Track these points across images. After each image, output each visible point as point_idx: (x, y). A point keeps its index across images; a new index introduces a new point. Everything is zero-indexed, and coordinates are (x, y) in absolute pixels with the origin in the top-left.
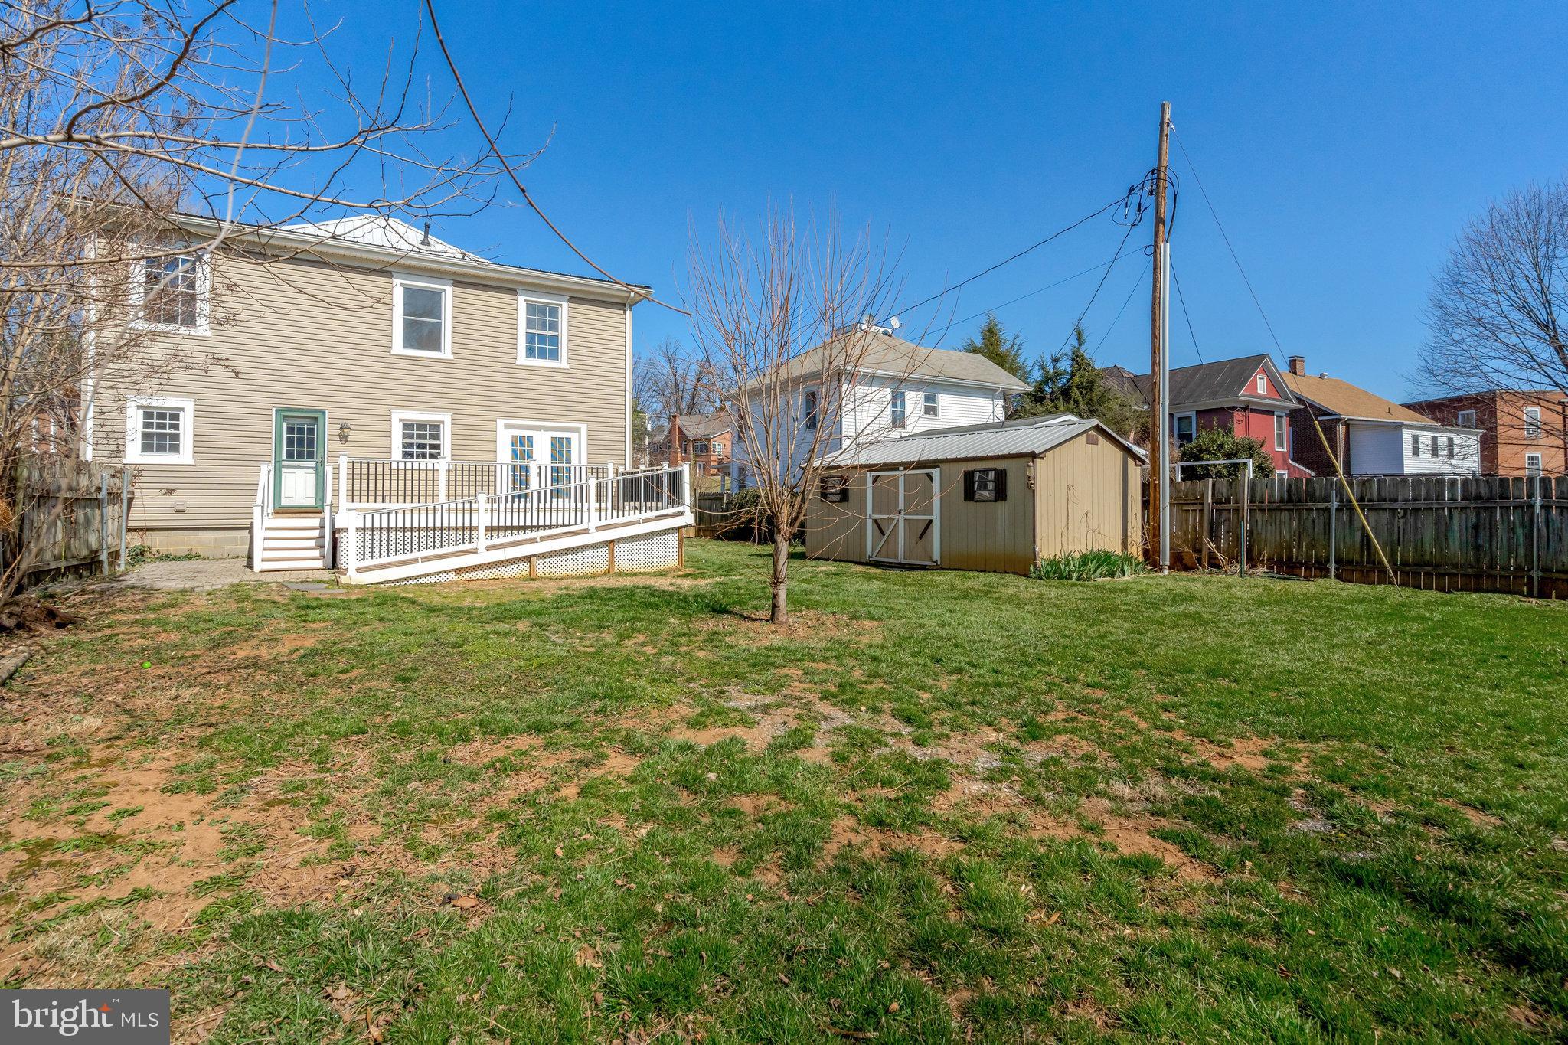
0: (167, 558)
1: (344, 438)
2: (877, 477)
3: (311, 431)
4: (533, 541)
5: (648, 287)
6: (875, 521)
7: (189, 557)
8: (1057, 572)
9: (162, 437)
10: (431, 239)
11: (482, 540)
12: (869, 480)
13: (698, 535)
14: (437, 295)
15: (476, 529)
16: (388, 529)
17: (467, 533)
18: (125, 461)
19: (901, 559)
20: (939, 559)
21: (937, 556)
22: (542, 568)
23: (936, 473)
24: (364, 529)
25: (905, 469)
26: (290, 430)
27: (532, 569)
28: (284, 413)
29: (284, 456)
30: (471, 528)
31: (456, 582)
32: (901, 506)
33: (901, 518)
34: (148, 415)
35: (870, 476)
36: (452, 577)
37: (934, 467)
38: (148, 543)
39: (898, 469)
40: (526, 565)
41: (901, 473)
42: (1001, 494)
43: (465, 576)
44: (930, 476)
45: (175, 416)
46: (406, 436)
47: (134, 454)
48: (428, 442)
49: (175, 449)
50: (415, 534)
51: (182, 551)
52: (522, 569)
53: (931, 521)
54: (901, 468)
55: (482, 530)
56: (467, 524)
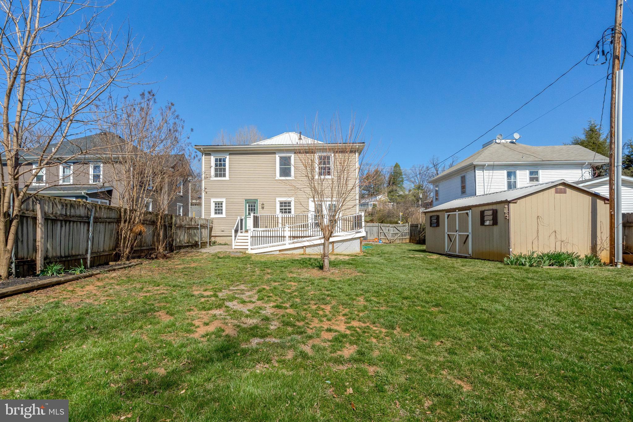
0: (220, 244)
1: (263, 208)
2: (449, 215)
3: (254, 206)
4: (304, 241)
5: (363, 143)
6: (448, 235)
7: (225, 244)
8: (518, 262)
9: (219, 210)
10: (302, 137)
11: (287, 241)
12: (446, 216)
13: (410, 242)
14: (290, 158)
15: (286, 237)
16: (255, 237)
17: (283, 238)
18: (211, 217)
19: (457, 253)
20: (471, 253)
21: (470, 252)
22: (308, 251)
23: (470, 212)
24: (253, 237)
25: (459, 211)
26: (249, 206)
27: (305, 251)
28: (247, 201)
29: (247, 214)
30: (284, 237)
31: (279, 254)
32: (457, 229)
33: (457, 234)
34: (216, 204)
35: (446, 215)
36: (278, 253)
37: (469, 210)
38: (216, 240)
39: (456, 211)
40: (302, 250)
41: (457, 213)
42: (495, 222)
43: (282, 253)
44: (467, 213)
45: (222, 204)
46: (281, 206)
47: (213, 215)
48: (287, 208)
49: (222, 213)
50: (267, 238)
51: (223, 242)
52: (301, 251)
53: (468, 235)
54: (457, 211)
55: (287, 237)
56: (283, 235)
